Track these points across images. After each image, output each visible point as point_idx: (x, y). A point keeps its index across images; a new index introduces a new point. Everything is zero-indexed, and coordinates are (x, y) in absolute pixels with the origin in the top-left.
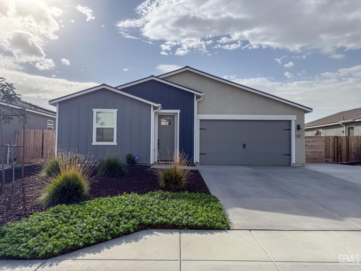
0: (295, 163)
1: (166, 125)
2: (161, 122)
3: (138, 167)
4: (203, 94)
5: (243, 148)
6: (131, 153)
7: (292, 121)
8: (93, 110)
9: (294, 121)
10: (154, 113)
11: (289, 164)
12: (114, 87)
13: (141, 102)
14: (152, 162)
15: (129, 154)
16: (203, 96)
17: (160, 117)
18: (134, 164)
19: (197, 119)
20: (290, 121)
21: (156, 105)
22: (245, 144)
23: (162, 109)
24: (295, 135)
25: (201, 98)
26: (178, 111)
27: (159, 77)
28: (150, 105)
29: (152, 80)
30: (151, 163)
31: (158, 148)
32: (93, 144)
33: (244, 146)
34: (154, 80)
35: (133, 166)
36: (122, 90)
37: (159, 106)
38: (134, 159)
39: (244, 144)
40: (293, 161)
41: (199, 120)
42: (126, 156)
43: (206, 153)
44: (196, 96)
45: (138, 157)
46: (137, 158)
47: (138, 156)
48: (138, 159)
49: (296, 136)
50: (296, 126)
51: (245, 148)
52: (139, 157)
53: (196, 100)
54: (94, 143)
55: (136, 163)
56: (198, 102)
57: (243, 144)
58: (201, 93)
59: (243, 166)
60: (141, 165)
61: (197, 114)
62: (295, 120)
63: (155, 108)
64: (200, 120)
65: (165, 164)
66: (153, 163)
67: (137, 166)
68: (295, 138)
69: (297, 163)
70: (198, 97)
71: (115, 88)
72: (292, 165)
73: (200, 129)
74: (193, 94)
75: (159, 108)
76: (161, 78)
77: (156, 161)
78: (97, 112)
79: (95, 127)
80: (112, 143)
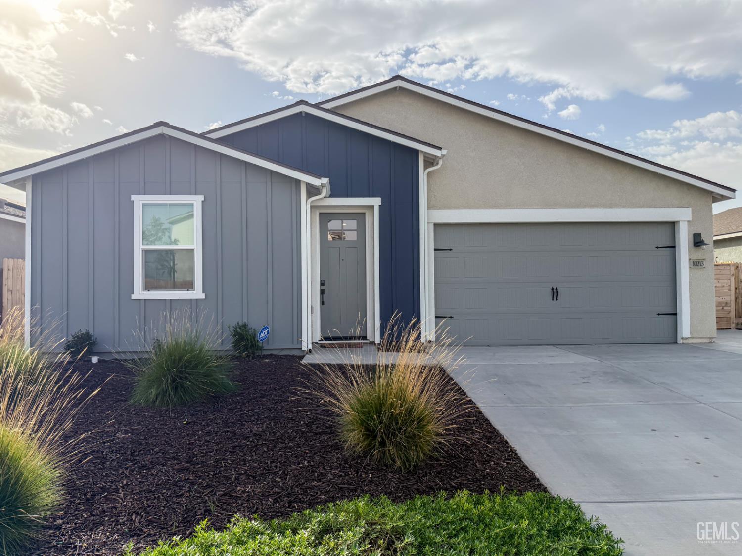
0: (689, 336)
3: (267, 361)
4: (444, 152)
5: (553, 299)
6: (245, 320)
7: (681, 223)
8: (133, 197)
9: (686, 223)
10: (309, 207)
11: (673, 340)
13: (272, 172)
15: (240, 324)
16: (443, 156)
17: (325, 217)
19: (428, 223)
21: (316, 182)
22: (557, 289)
23: (330, 196)
24: (690, 260)
25: (437, 164)
26: (376, 202)
27: (321, 106)
28: (298, 182)
29: (301, 113)
30: (304, 348)
31: (322, 303)
32: (134, 297)
33: (555, 293)
34: (306, 113)
37: (323, 186)
38: (254, 338)
39: (555, 288)
40: (685, 329)
41: (432, 226)
42: (232, 329)
43: (452, 316)
44: (425, 160)
47: (267, 328)
48: (266, 337)
49: (692, 264)
50: (691, 237)
51: (557, 299)
52: (268, 331)
53: (424, 171)
56: (429, 174)
57: (553, 289)
58: (440, 149)
59: (552, 347)
60: (275, 353)
61: (429, 208)
62: (688, 221)
63: (313, 191)
64: (435, 225)
65: (341, 346)
66: (310, 347)
68: (690, 268)
69: (695, 335)
70: (431, 161)
72: (680, 341)
73: (435, 250)
74: (417, 152)
75: (325, 192)
76: (327, 108)
77: (318, 336)
78: (144, 205)
79: (139, 247)
80: (190, 292)
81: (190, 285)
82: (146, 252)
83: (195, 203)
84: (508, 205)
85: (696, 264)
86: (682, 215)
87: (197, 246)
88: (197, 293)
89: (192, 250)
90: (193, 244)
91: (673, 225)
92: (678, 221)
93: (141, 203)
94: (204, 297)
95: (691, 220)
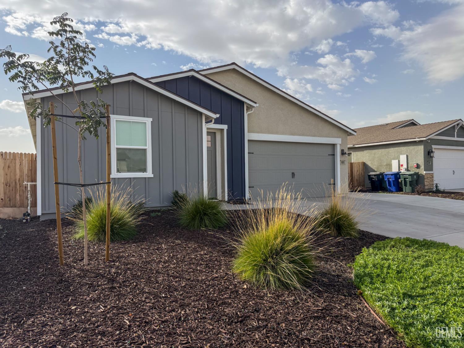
0: (339, 193)
4: (257, 105)
5: (292, 178)
6: (175, 189)
8: (111, 116)
9: (339, 145)
10: (205, 128)
16: (256, 107)
21: (214, 116)
24: (340, 161)
25: (252, 110)
26: (226, 127)
28: (201, 114)
29: (192, 75)
32: (111, 176)
34: (194, 76)
39: (293, 173)
40: (338, 191)
50: (341, 151)
51: (294, 178)
53: (247, 112)
54: (115, 174)
56: (249, 115)
61: (248, 132)
64: (248, 141)
68: (341, 164)
73: (248, 153)
74: (243, 102)
76: (203, 74)
78: (116, 121)
79: (114, 146)
80: (145, 173)
81: (144, 170)
82: (118, 149)
83: (147, 122)
84: (277, 133)
85: (342, 162)
86: (338, 141)
87: (149, 148)
88: (149, 174)
89: (145, 150)
90: (146, 146)
91: (334, 146)
92: (336, 144)
93: (115, 120)
94: (153, 177)
95: (341, 143)
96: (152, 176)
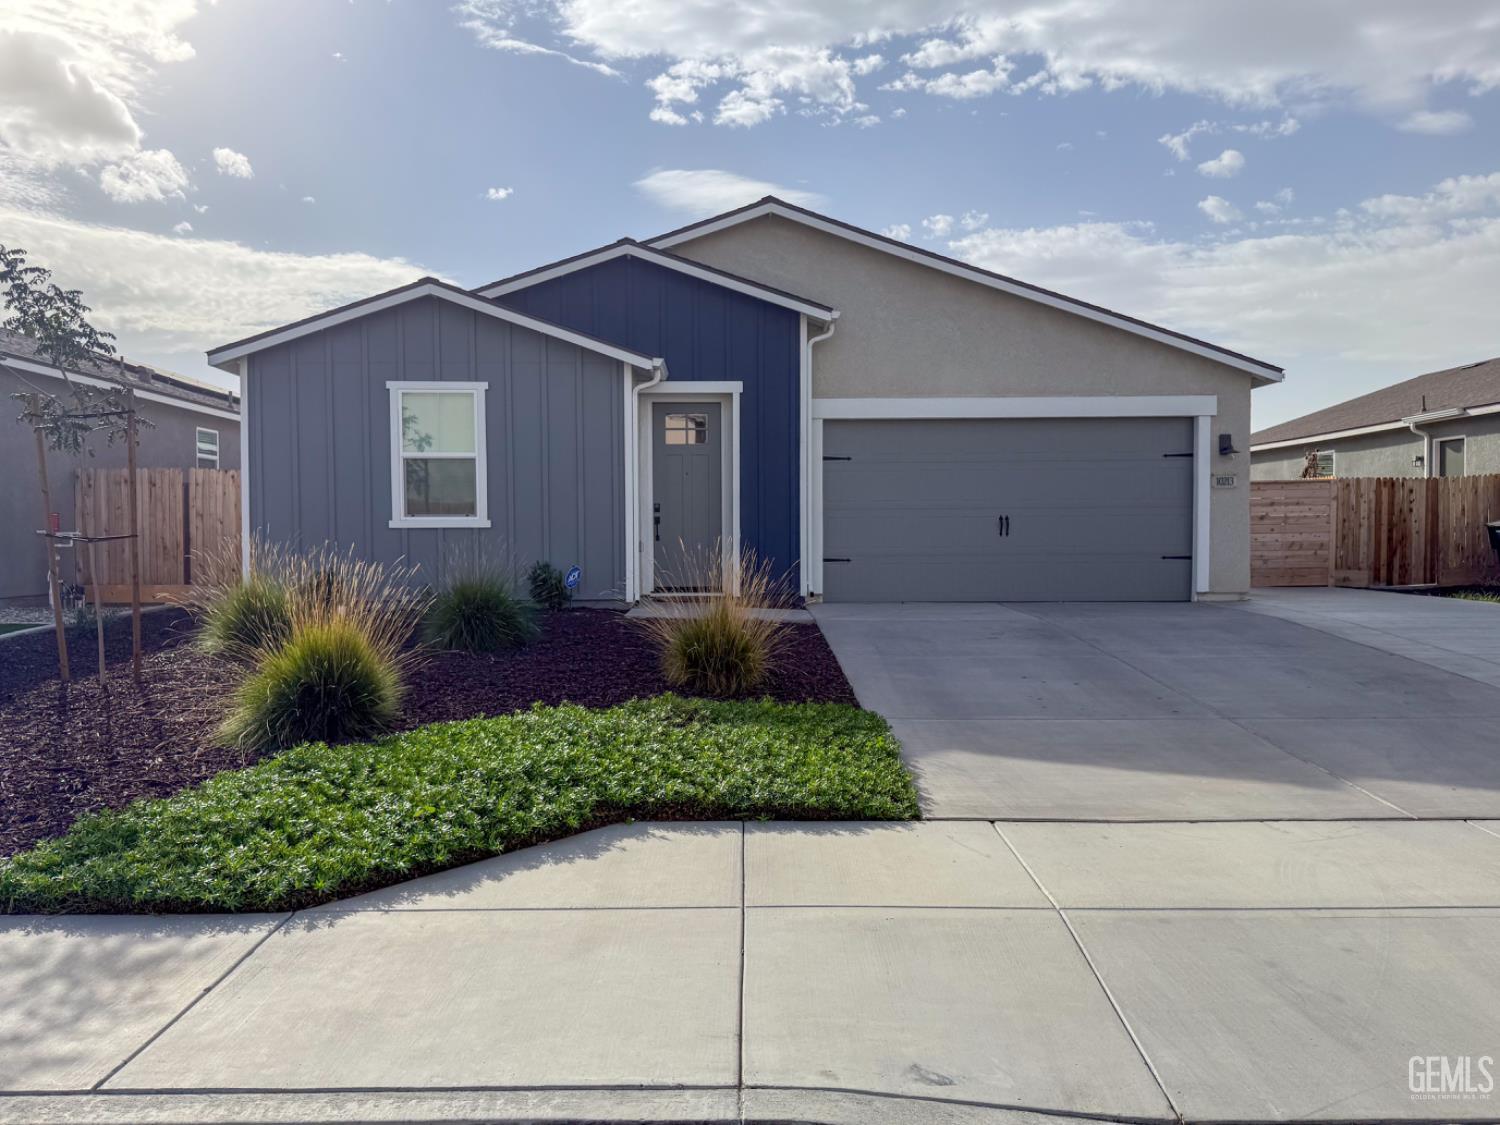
0: (1207, 590)
1: (684, 442)
2: (668, 432)
3: (578, 614)
4: (836, 314)
5: (1001, 534)
6: (546, 559)
7: (1200, 418)
8: (390, 384)
9: (1209, 419)
10: (636, 398)
11: (1184, 595)
12: (468, 288)
13: (583, 350)
14: (632, 593)
15: (541, 564)
16: (834, 321)
17: (662, 409)
18: (560, 604)
19: (813, 419)
20: (1191, 421)
21: (645, 363)
22: (1007, 518)
23: (668, 379)
24: (1212, 475)
25: (828, 329)
26: (735, 387)
27: (651, 245)
28: (620, 364)
29: (625, 256)
30: (629, 598)
31: (657, 538)
32: (392, 524)
33: (1004, 523)
34: (632, 256)
35: (556, 610)
36: (501, 301)
37: (655, 368)
38: (560, 582)
39: (1004, 517)
40: (1202, 582)
41: (821, 421)
42: (530, 572)
43: (851, 558)
44: (809, 324)
45: (576, 574)
46: (571, 578)
47: (577, 569)
48: (575, 582)
49: (1215, 481)
50: (1217, 440)
51: (1007, 534)
52: (579, 574)
53: (808, 340)
54: (400, 520)
55: (568, 598)
56: (816, 346)
57: (1001, 519)
58: (829, 309)
59: (998, 607)
60: (588, 605)
61: (814, 397)
62: (1212, 416)
63: (641, 375)
64: (826, 422)
65: (685, 600)
66: (638, 598)
67: (574, 610)
68: (1212, 487)
69: (1217, 589)
70: (817, 327)
71: (473, 294)
72: (1195, 598)
73: (825, 458)
74: (796, 315)
75: (658, 376)
76: (660, 248)
77: (649, 588)
78: (403, 394)
79: (398, 455)
80: (469, 518)
81: (470, 510)
82: (409, 463)
83: (475, 392)
85: (1221, 482)
86: (1203, 407)
87: (479, 453)
88: (480, 520)
89: (472, 461)
90: (474, 451)
92: (1197, 417)
93: (400, 392)
94: (489, 526)
95: (1215, 413)
96: (488, 524)
